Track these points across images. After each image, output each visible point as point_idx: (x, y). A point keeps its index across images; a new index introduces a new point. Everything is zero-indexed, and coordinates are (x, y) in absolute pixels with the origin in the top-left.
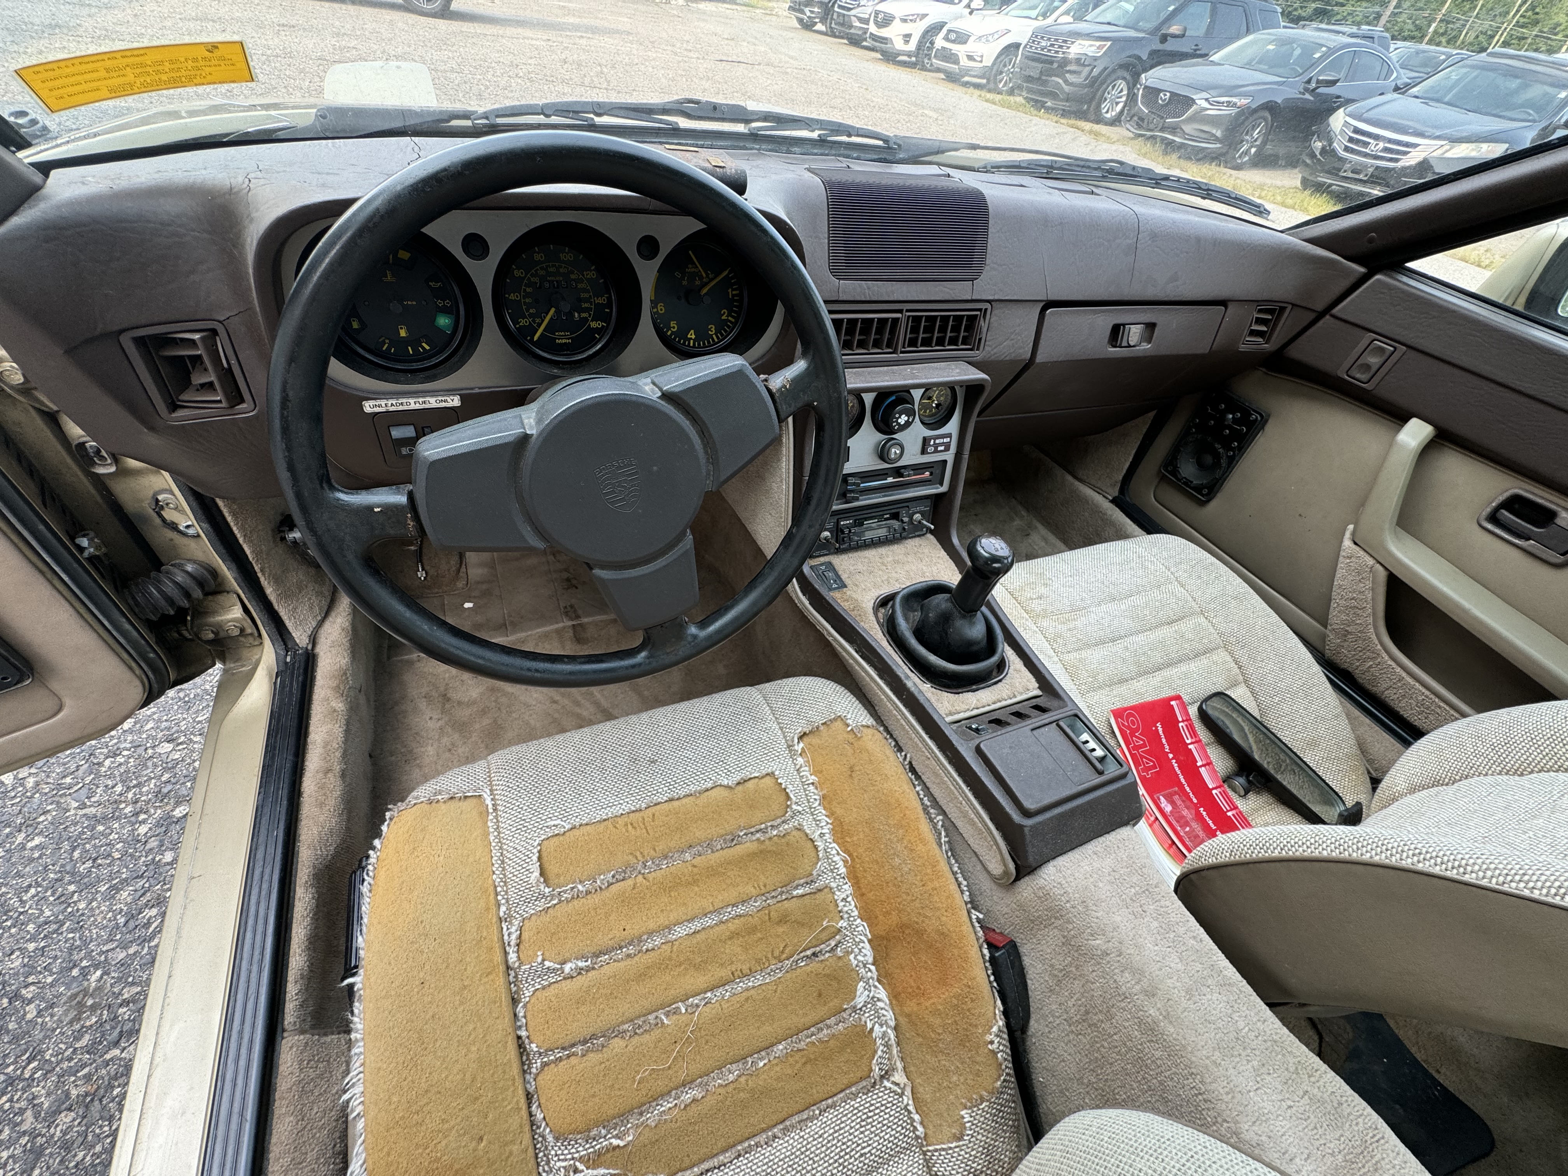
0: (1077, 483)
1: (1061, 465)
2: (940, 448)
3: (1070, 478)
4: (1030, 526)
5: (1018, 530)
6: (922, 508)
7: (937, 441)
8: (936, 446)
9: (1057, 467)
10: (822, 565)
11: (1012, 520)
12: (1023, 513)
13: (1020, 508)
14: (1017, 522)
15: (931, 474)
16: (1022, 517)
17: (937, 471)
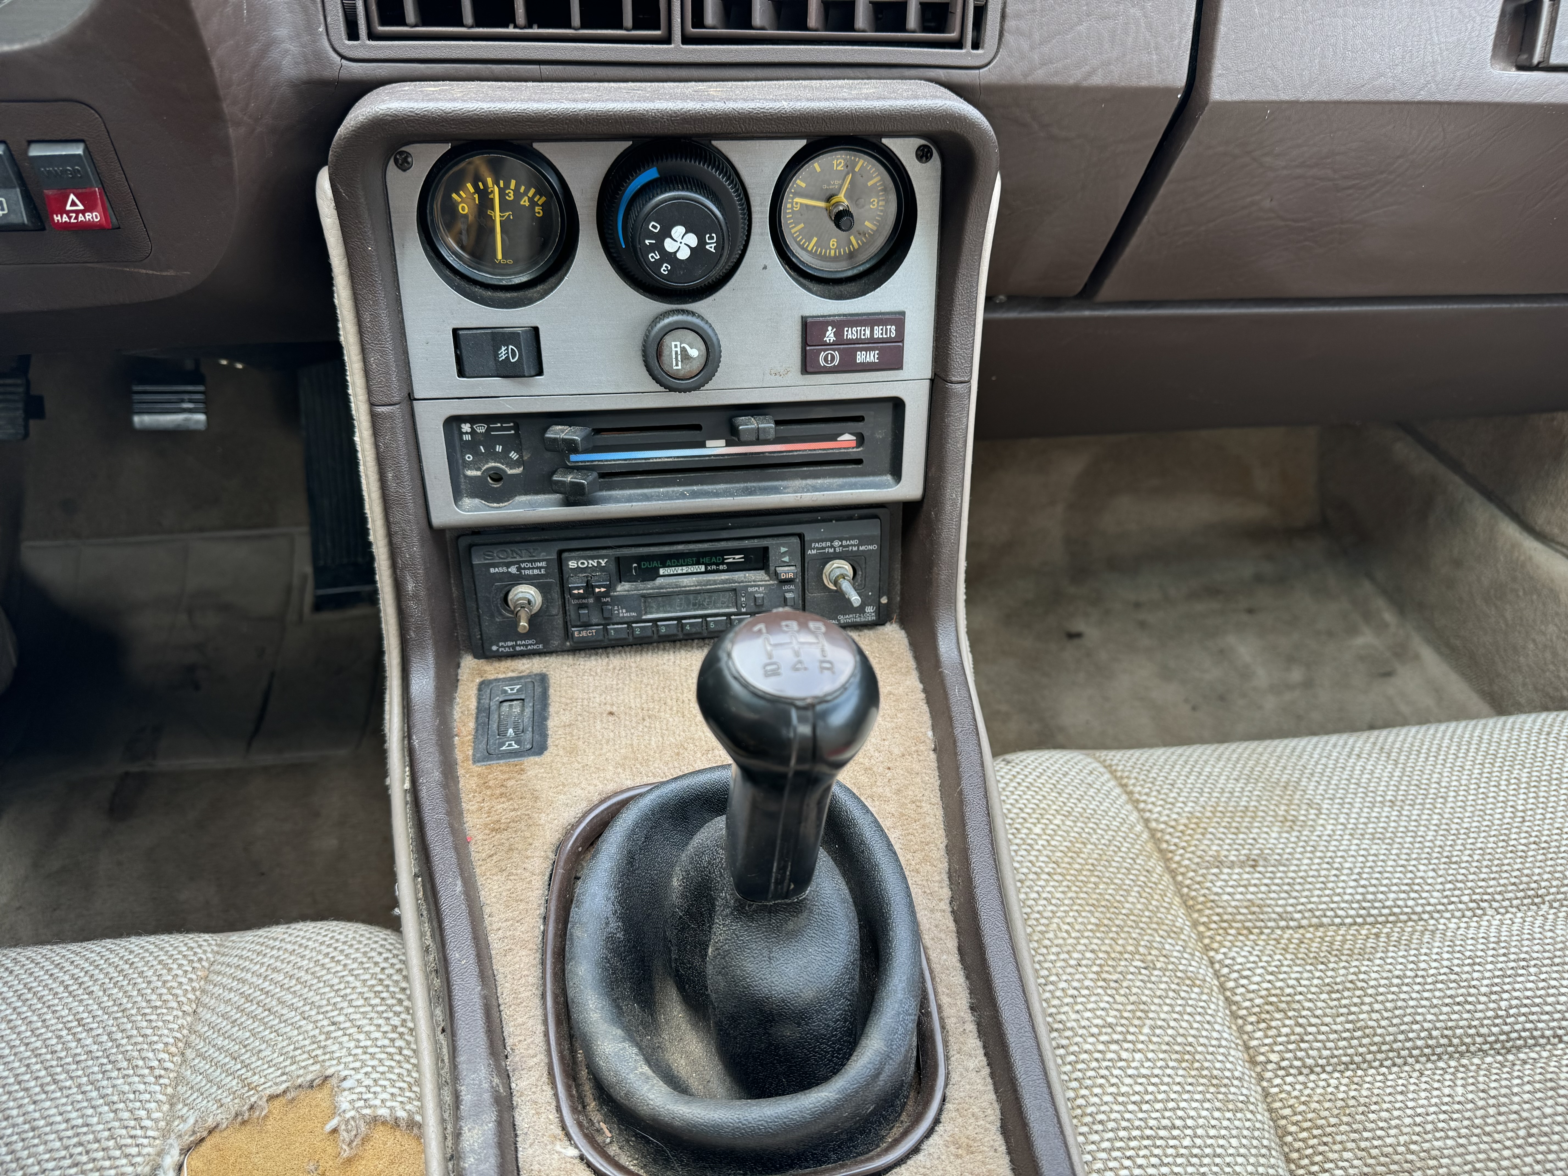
0: (1531, 546)
1: (1490, 496)
2: (861, 357)
3: (1510, 530)
4: (1401, 652)
5: (1361, 658)
6: (853, 545)
7: (850, 333)
8: (848, 349)
9: (1478, 500)
10: (511, 681)
11: (1353, 631)
12: (1389, 616)
13: (1380, 604)
14: (1366, 639)
15: (861, 439)
16: (1381, 628)
17: (881, 433)
